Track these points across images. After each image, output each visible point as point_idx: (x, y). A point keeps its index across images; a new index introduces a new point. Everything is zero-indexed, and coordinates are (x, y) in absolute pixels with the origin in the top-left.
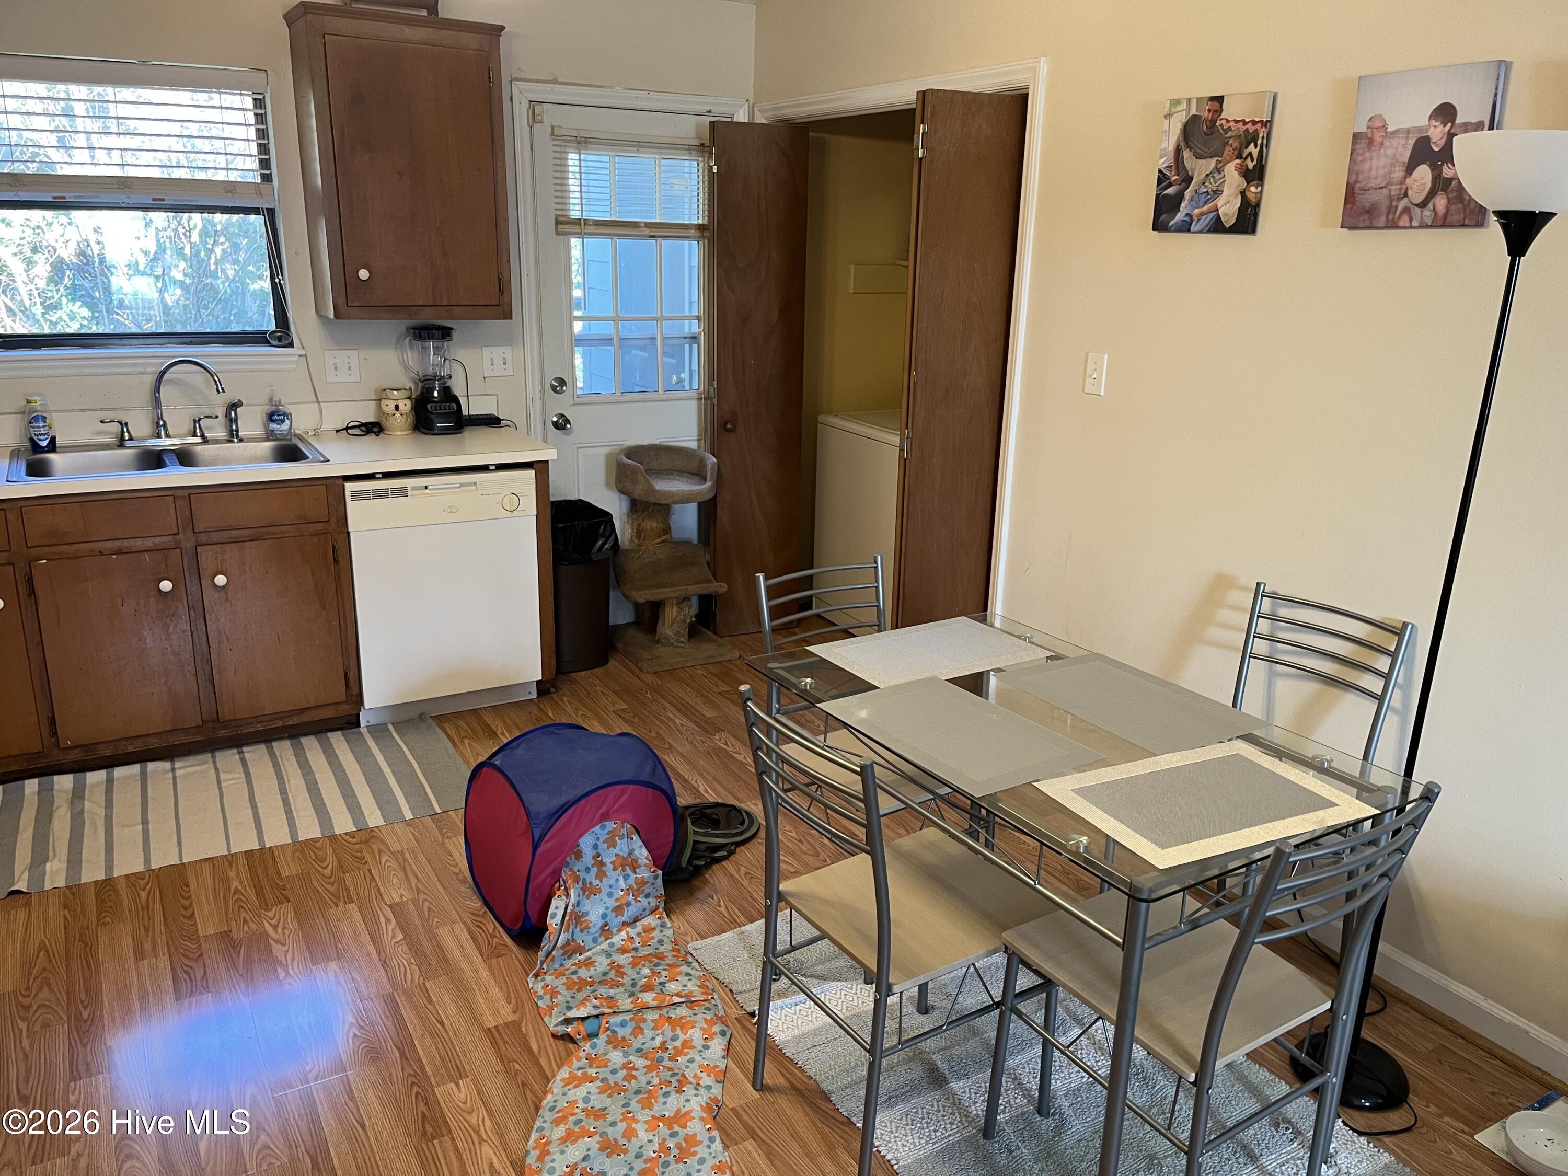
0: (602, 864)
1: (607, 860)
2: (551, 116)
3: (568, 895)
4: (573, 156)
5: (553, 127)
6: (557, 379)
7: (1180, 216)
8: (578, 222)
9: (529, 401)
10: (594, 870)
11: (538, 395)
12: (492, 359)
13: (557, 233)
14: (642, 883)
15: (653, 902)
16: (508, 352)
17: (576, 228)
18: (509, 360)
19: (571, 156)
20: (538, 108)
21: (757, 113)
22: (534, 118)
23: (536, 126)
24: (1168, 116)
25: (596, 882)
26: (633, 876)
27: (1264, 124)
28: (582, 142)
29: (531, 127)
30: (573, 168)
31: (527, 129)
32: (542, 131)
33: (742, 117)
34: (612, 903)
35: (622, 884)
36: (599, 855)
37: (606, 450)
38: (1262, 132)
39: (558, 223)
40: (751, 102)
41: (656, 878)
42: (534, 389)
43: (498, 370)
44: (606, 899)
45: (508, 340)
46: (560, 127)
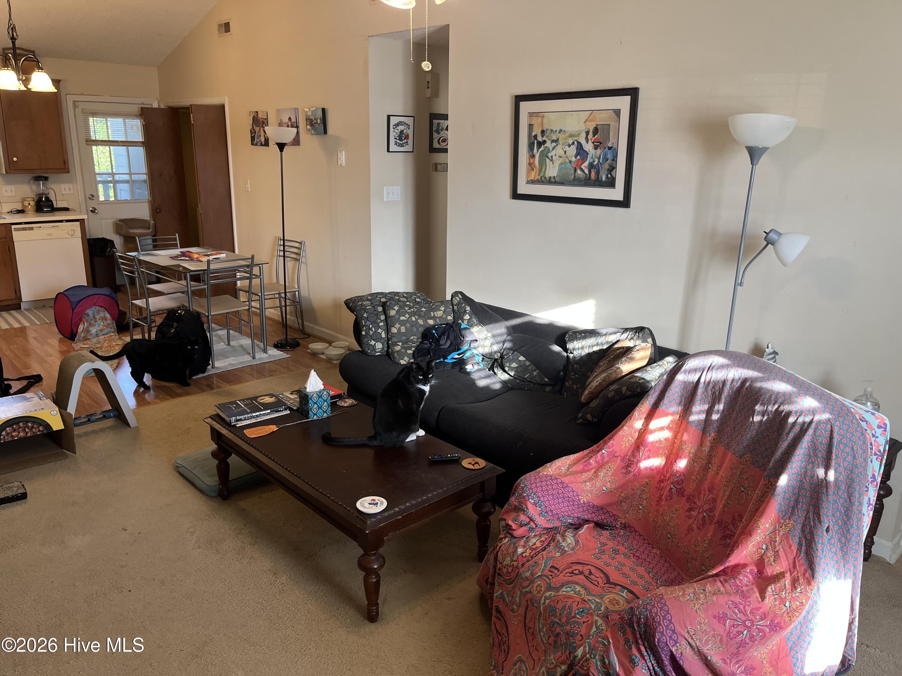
0: (95, 318)
1: (97, 317)
2: (81, 106)
3: (84, 325)
4: (91, 119)
5: (82, 110)
6: (91, 195)
7: (255, 142)
8: (94, 141)
9: (81, 203)
10: (93, 320)
11: (84, 201)
12: (65, 188)
13: (87, 145)
14: (108, 324)
15: (113, 330)
16: (71, 186)
17: (93, 143)
18: (71, 188)
19: (90, 118)
20: (76, 103)
21: (161, 104)
22: (75, 107)
23: (76, 109)
24: (250, 116)
25: (94, 323)
26: (106, 322)
27: (266, 119)
28: (94, 114)
29: (74, 110)
30: (91, 123)
31: (73, 111)
32: (78, 110)
33: (155, 105)
34: (99, 328)
35: (102, 323)
36: (94, 316)
37: (112, 220)
38: (266, 121)
39: (87, 141)
40: (159, 100)
41: (113, 323)
42: (82, 198)
43: (67, 192)
44: (97, 327)
45: (70, 181)
46: (85, 109)
